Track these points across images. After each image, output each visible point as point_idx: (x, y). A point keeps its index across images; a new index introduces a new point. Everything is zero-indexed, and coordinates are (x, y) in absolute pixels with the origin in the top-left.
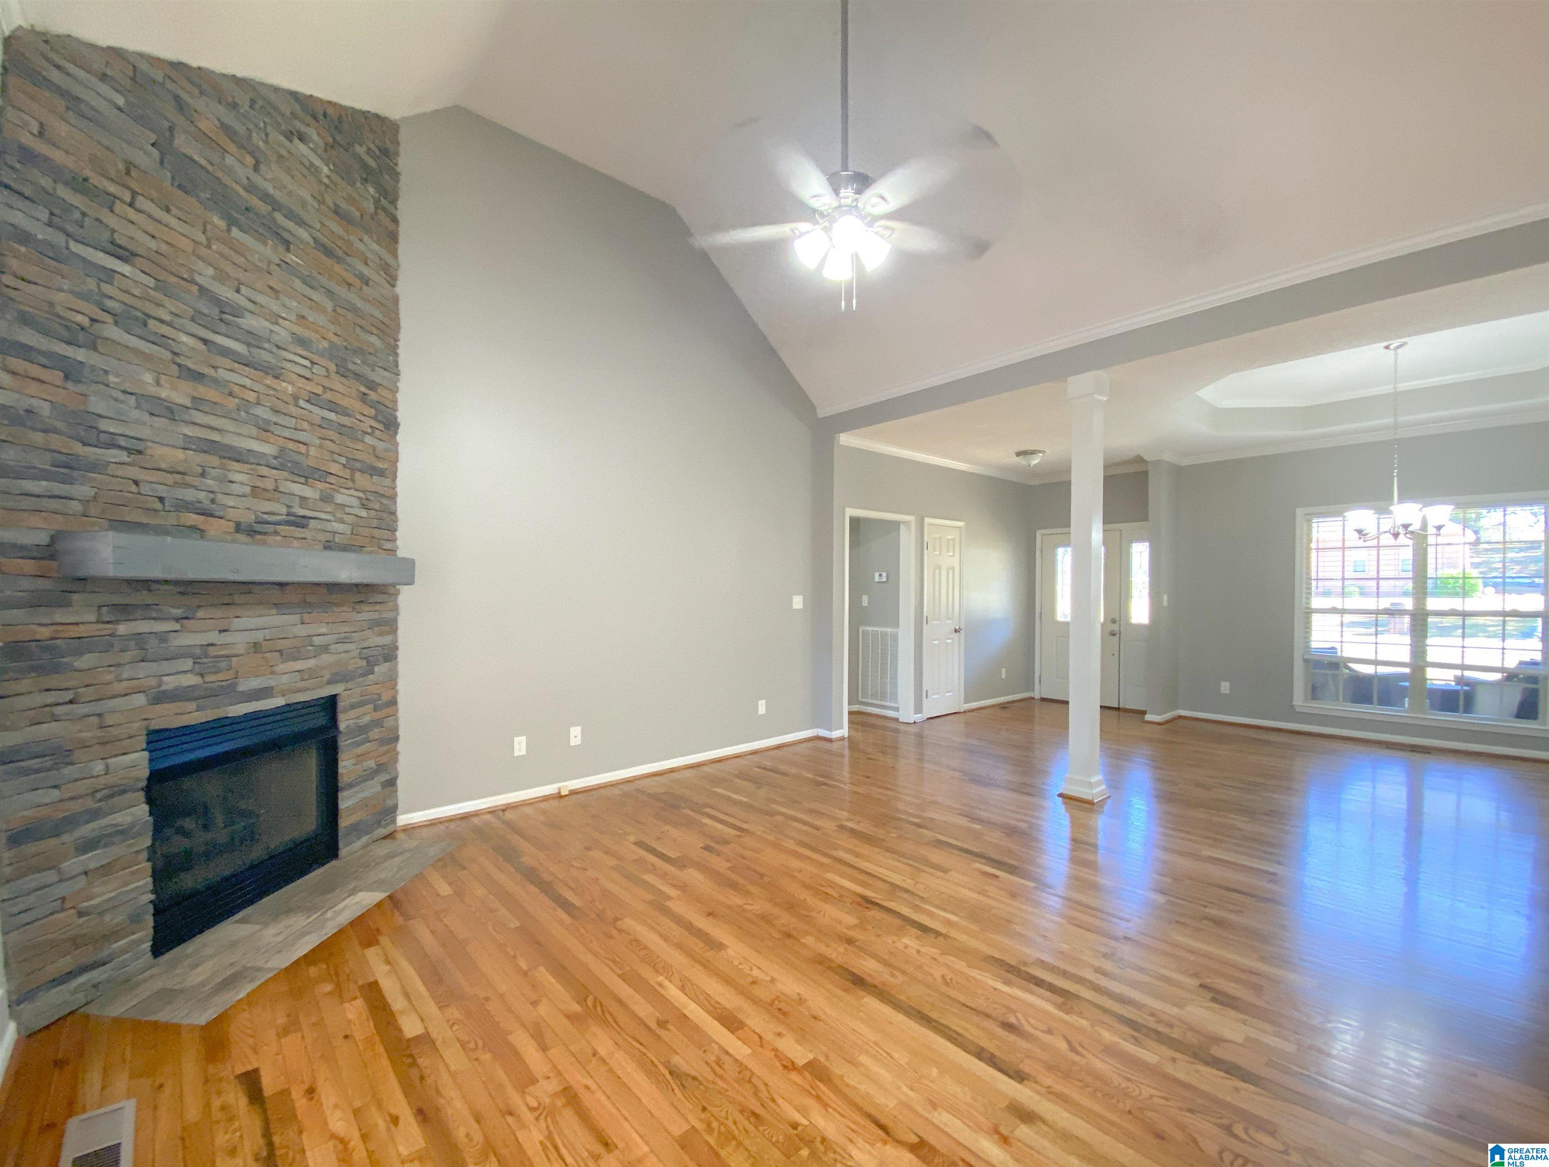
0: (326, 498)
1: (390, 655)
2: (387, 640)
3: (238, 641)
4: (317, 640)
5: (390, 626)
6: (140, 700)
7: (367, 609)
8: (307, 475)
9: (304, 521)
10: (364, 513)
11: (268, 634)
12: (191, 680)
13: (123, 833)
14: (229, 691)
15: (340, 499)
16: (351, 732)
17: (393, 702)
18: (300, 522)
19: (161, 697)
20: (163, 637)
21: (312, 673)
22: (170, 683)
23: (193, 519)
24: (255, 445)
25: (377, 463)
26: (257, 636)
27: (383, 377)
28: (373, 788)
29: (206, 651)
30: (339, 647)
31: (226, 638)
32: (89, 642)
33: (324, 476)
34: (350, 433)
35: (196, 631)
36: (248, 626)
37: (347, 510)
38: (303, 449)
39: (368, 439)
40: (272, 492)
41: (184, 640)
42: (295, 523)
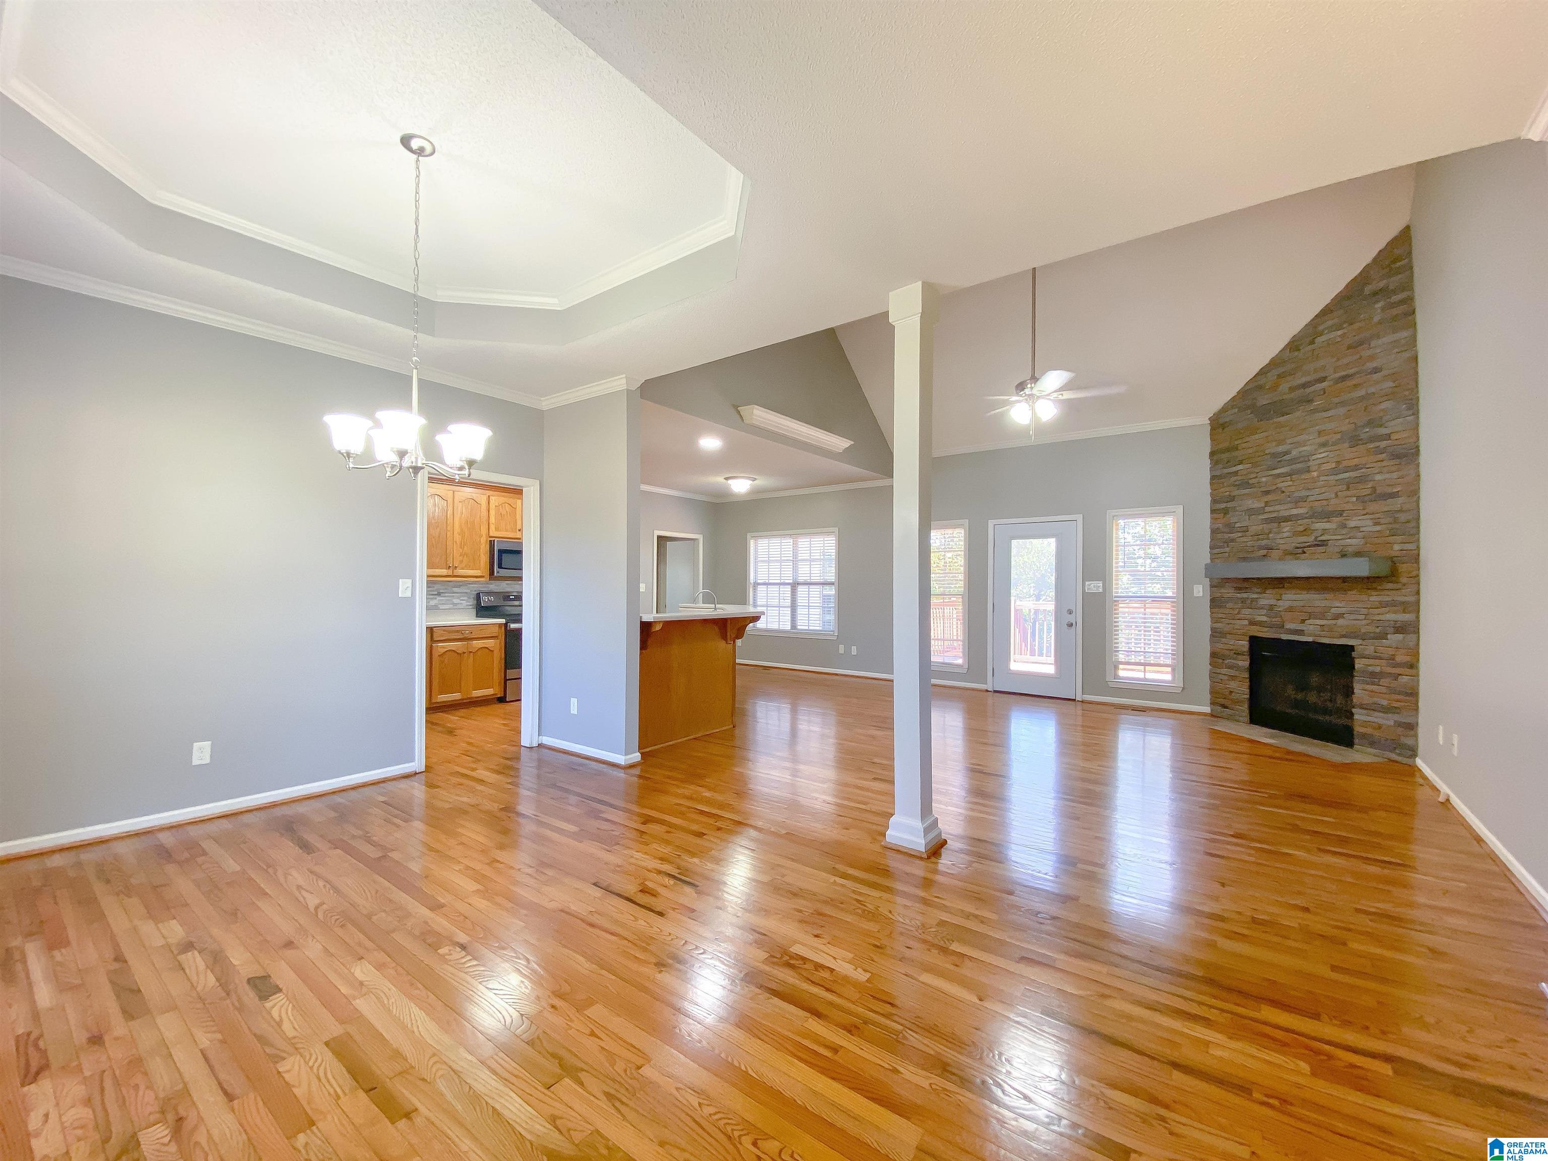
0: (1343, 526)
1: (1411, 629)
2: (1407, 617)
3: (1284, 604)
4: (1333, 611)
5: (1415, 607)
6: (1246, 622)
7: (1376, 593)
8: (1327, 515)
9: (1325, 543)
10: (1378, 528)
11: (1302, 604)
12: (1264, 619)
13: (1238, 668)
14: (1279, 627)
15: (1352, 524)
16: (1362, 673)
17: (1413, 665)
18: (1324, 543)
19: (1252, 623)
20: (1253, 600)
21: (1329, 628)
22: (1258, 618)
23: (1264, 552)
24: (1295, 512)
25: (1390, 490)
26: (1295, 604)
27: (1395, 426)
28: (1388, 720)
29: (1271, 608)
30: (1353, 617)
31: (1280, 603)
32: (1231, 599)
33: (1340, 513)
34: (1362, 480)
35: (1267, 599)
36: (1290, 598)
37: (1362, 529)
38: (1325, 503)
39: (1378, 477)
40: (1306, 531)
41: (1263, 602)
42: (1318, 545)
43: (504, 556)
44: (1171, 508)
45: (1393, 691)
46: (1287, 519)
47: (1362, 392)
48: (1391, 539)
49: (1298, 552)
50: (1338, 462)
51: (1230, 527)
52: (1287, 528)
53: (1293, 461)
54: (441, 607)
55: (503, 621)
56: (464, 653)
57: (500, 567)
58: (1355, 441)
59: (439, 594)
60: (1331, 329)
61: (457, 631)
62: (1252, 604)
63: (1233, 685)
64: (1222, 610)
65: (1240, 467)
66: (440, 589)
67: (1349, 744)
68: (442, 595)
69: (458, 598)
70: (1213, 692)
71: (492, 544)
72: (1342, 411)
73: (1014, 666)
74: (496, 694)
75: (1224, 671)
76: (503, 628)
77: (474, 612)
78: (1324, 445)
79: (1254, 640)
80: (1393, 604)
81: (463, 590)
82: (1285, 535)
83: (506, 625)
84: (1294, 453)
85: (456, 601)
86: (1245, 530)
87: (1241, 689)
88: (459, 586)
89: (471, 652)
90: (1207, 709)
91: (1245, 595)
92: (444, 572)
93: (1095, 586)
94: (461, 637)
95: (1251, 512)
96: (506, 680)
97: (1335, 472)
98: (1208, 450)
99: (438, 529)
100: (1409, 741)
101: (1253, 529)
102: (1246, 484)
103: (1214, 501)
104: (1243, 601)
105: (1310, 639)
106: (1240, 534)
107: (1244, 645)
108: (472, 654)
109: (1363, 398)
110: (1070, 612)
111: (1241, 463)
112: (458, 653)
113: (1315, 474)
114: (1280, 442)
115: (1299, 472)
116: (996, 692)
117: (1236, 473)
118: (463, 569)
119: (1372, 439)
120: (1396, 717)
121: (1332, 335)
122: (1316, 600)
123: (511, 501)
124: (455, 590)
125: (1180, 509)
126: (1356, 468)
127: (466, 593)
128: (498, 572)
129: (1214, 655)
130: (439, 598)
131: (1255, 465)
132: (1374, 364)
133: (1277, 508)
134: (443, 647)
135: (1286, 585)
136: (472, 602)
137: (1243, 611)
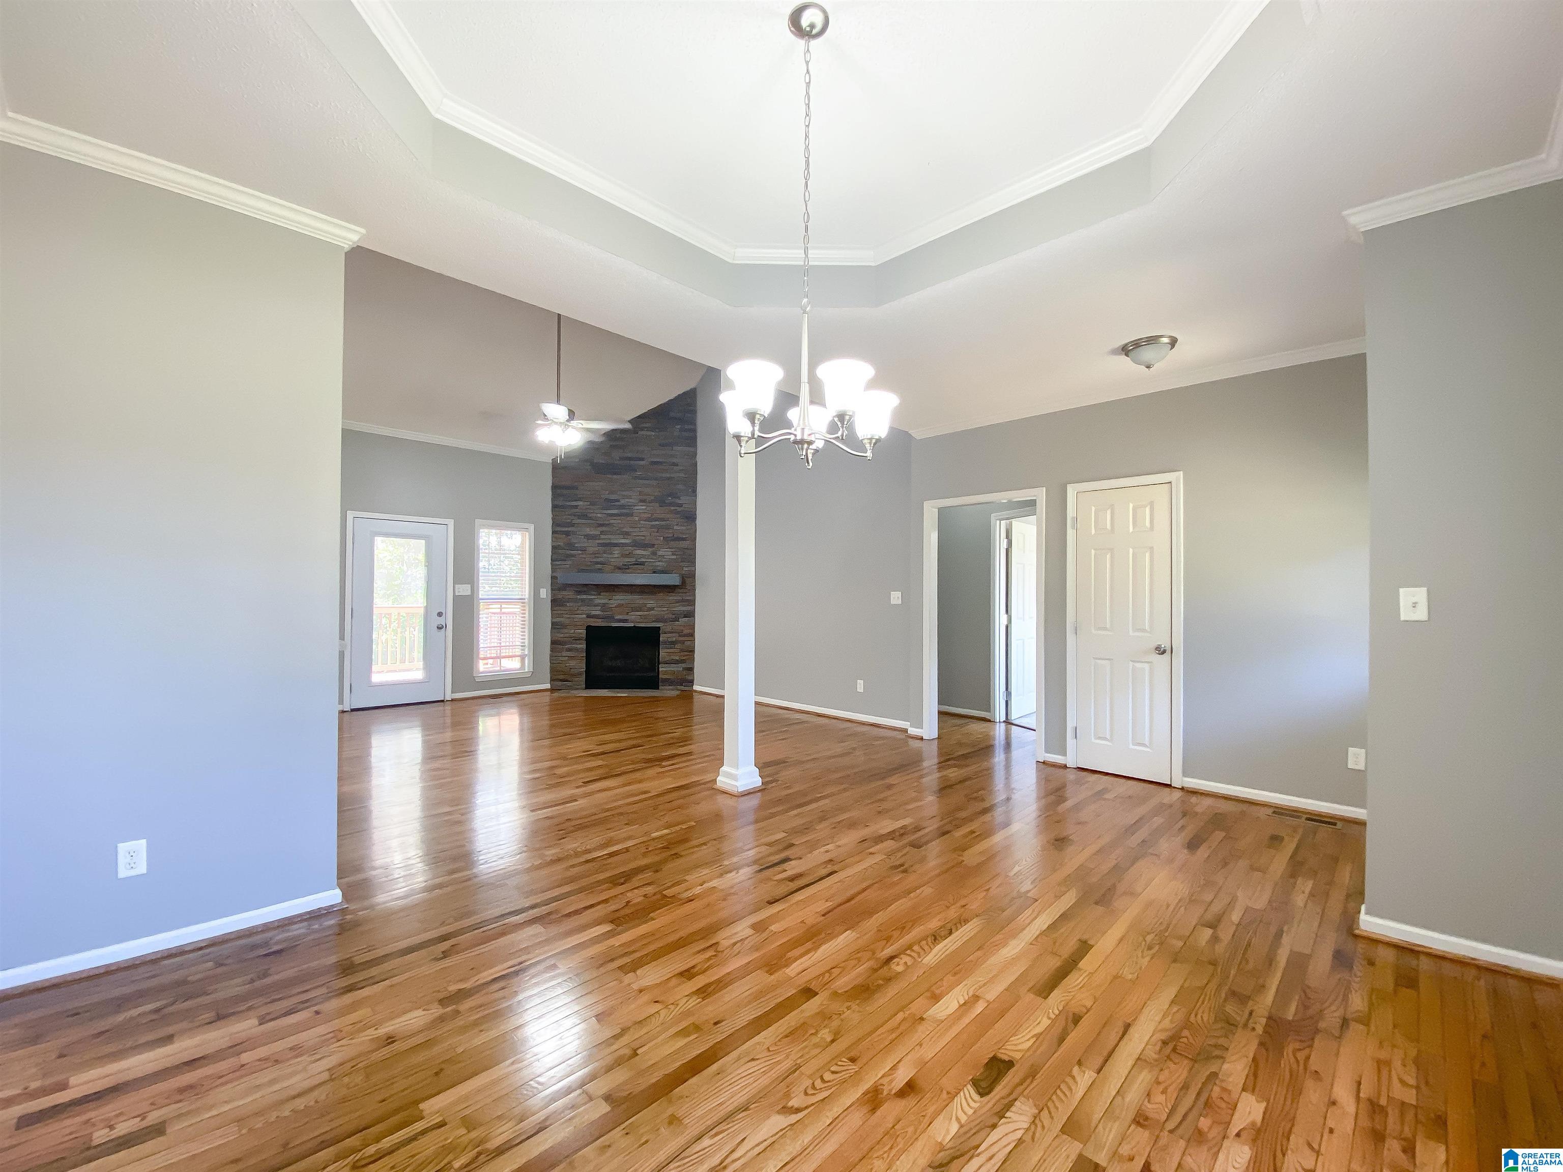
0: (654, 553)
1: (691, 615)
2: (689, 608)
3: (614, 602)
4: (648, 606)
5: (692, 603)
6: (584, 616)
7: (673, 595)
8: (644, 546)
10: (674, 557)
11: (626, 602)
12: (599, 613)
13: (577, 650)
14: (611, 618)
15: (660, 553)
16: (665, 642)
17: (692, 635)
18: (642, 564)
19: (589, 616)
20: (590, 600)
21: (645, 617)
22: (594, 613)
23: (599, 566)
24: (623, 541)
25: (681, 536)
26: (622, 602)
27: (683, 500)
28: (679, 668)
29: (604, 605)
30: (660, 609)
31: (611, 602)
32: (569, 600)
33: (653, 545)
34: (668, 527)
35: (601, 600)
36: (619, 599)
37: (665, 557)
38: (643, 538)
39: (675, 527)
40: (629, 555)
41: (598, 601)
42: (637, 564)
44: (526, 525)
45: (682, 650)
46: (616, 545)
47: (668, 475)
48: (681, 564)
49: (623, 569)
50: (652, 514)
51: (571, 546)
52: (617, 552)
53: (622, 507)
58: (662, 502)
60: (648, 429)
62: (589, 603)
63: (572, 663)
64: (562, 608)
65: (581, 503)
67: (656, 687)
70: (553, 670)
72: (654, 483)
73: (376, 678)
75: (564, 654)
78: (641, 501)
79: (589, 628)
80: (683, 601)
82: (616, 556)
84: (623, 502)
86: (584, 550)
87: (580, 665)
90: (548, 686)
91: (584, 597)
93: (464, 590)
95: (588, 537)
97: (648, 520)
98: (550, 484)
100: (690, 678)
101: (591, 550)
102: (584, 516)
103: (555, 524)
104: (583, 600)
105: (632, 625)
106: (580, 552)
107: (583, 632)
109: (669, 479)
110: (440, 614)
111: (580, 499)
113: (637, 519)
114: (611, 493)
115: (627, 515)
116: (353, 710)
117: (576, 507)
119: (671, 504)
120: (684, 665)
121: (649, 433)
122: (637, 599)
125: (532, 527)
126: (663, 520)
129: (553, 643)
131: (592, 504)
132: (675, 460)
133: (609, 536)
135: (616, 590)
137: (582, 608)
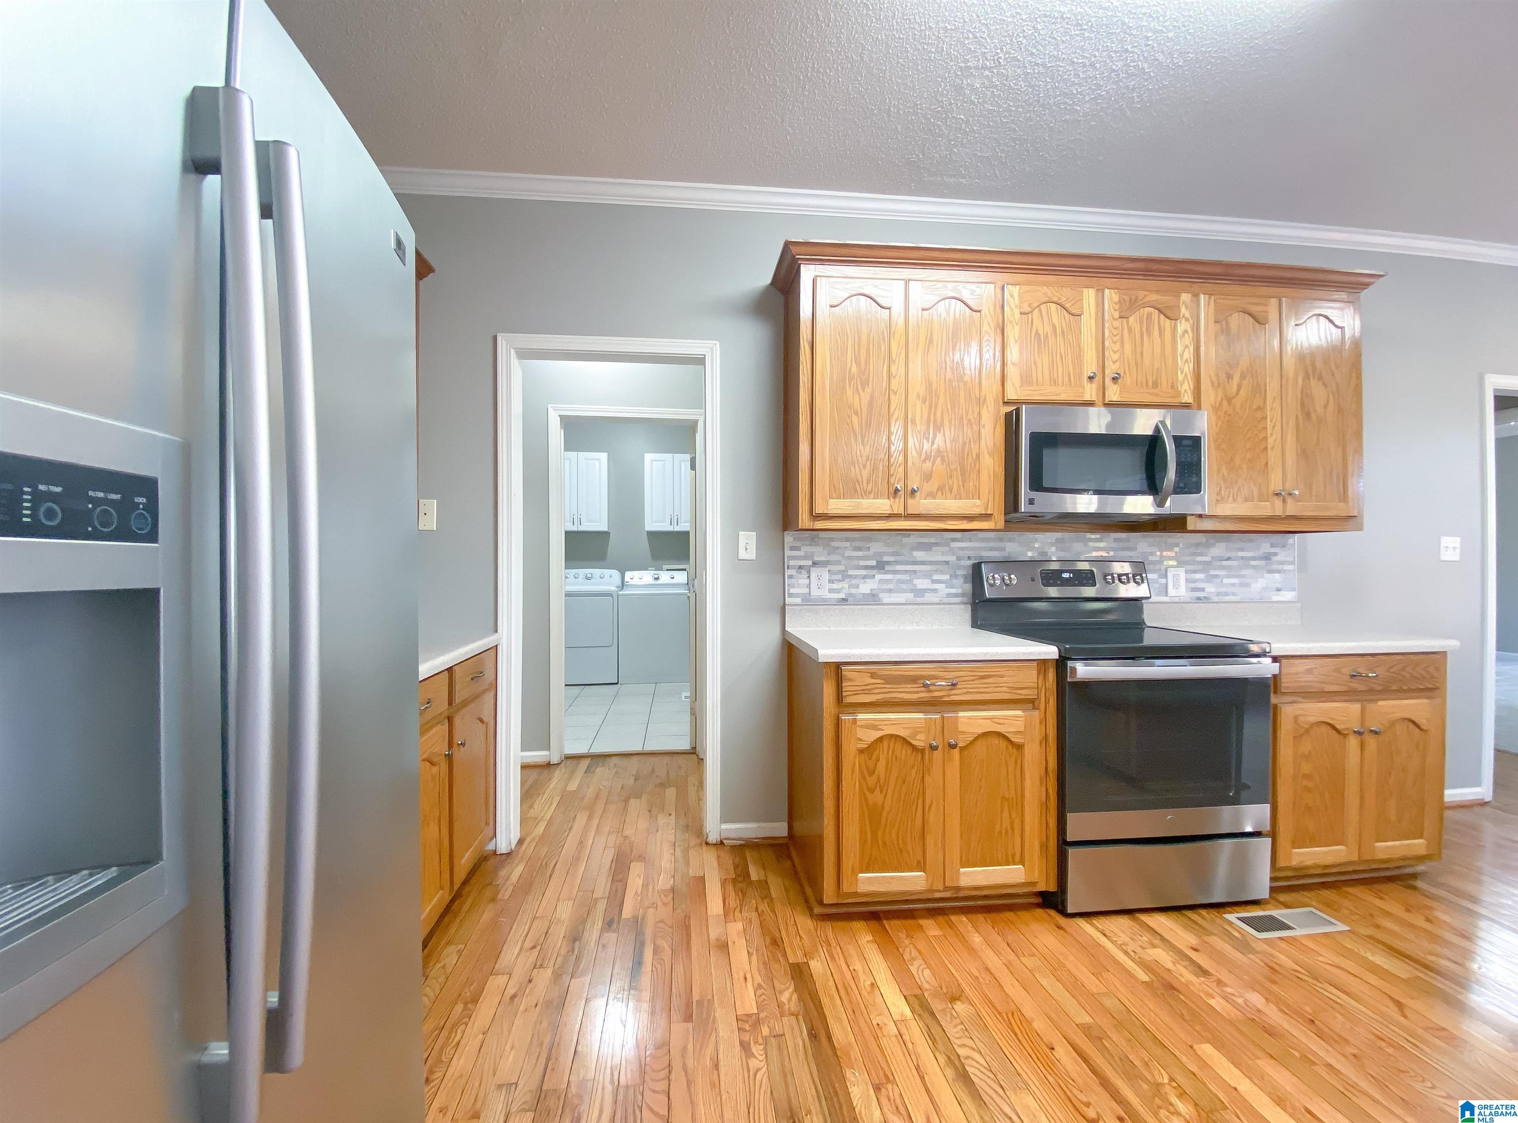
43: (1048, 456)
54: (886, 598)
55: (1050, 651)
56: (933, 748)
57: (1037, 484)
59: (881, 566)
61: (913, 680)
66: (884, 554)
68: (887, 568)
69: (928, 575)
71: (1012, 424)
74: (1034, 884)
76: (1051, 675)
77: (965, 614)
81: (937, 555)
83: (1061, 663)
85: (922, 583)
88: (927, 547)
89: (953, 747)
92: (883, 505)
94: (924, 695)
96: (1064, 844)
99: (868, 390)
108: (956, 753)
112: (914, 748)
118: (932, 495)
123: (1065, 294)
124: (919, 555)
127: (947, 563)
128: (1031, 502)
130: (878, 577)
134: (873, 726)
136: (962, 587)
